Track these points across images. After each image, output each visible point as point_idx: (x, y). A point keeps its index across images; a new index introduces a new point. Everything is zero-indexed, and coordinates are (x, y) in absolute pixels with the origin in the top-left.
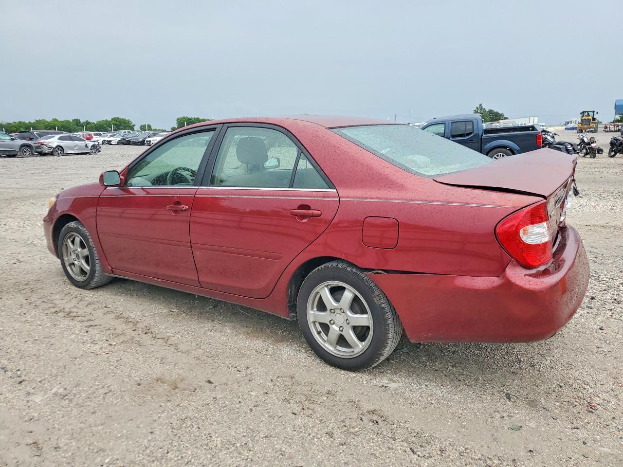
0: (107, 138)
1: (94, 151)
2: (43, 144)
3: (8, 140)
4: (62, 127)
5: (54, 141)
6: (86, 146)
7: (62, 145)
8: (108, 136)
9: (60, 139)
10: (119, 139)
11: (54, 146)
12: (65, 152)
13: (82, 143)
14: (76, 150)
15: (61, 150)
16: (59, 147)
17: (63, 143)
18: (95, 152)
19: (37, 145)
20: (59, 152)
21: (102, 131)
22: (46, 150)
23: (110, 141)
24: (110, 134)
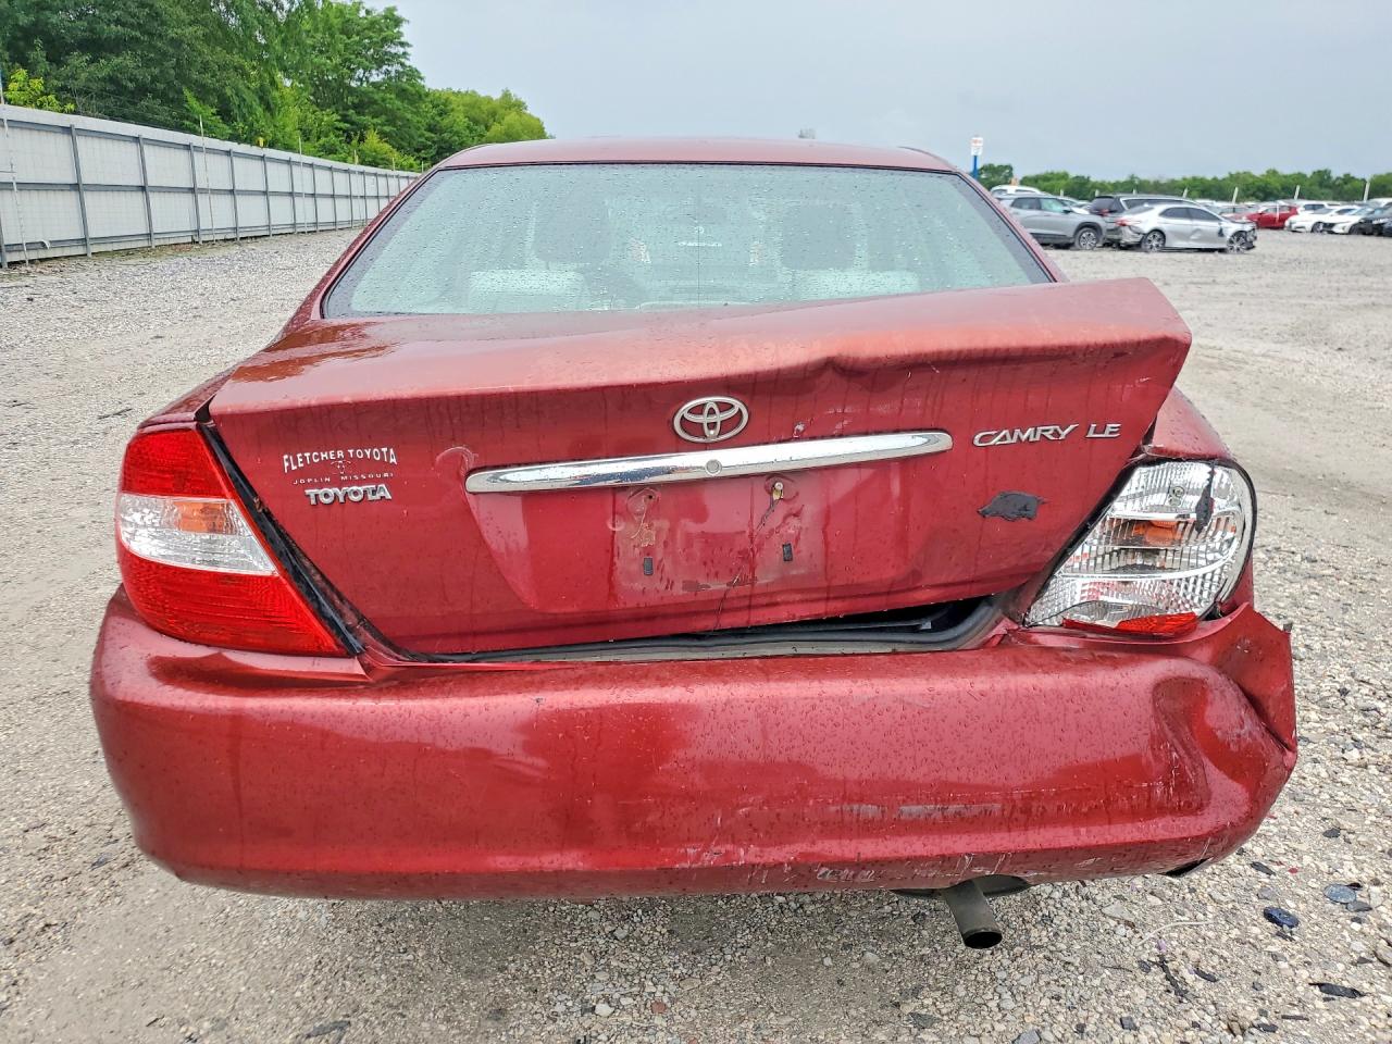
0: (1328, 215)
1: (1236, 246)
2: (1124, 225)
3: (1057, 214)
4: (1283, 189)
5: (1147, 219)
6: (1221, 233)
7: (1164, 228)
8: (1333, 213)
9: (1165, 214)
10: (1355, 219)
11: (1146, 230)
12: (1167, 245)
13: (1212, 226)
14: (1195, 240)
15: (1159, 240)
16: (1159, 233)
17: (1168, 225)
18: (1238, 249)
19: (1113, 226)
20: (1154, 243)
21: (1326, 199)
22: (1128, 237)
23: (1332, 225)
24: (1339, 208)
